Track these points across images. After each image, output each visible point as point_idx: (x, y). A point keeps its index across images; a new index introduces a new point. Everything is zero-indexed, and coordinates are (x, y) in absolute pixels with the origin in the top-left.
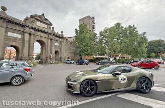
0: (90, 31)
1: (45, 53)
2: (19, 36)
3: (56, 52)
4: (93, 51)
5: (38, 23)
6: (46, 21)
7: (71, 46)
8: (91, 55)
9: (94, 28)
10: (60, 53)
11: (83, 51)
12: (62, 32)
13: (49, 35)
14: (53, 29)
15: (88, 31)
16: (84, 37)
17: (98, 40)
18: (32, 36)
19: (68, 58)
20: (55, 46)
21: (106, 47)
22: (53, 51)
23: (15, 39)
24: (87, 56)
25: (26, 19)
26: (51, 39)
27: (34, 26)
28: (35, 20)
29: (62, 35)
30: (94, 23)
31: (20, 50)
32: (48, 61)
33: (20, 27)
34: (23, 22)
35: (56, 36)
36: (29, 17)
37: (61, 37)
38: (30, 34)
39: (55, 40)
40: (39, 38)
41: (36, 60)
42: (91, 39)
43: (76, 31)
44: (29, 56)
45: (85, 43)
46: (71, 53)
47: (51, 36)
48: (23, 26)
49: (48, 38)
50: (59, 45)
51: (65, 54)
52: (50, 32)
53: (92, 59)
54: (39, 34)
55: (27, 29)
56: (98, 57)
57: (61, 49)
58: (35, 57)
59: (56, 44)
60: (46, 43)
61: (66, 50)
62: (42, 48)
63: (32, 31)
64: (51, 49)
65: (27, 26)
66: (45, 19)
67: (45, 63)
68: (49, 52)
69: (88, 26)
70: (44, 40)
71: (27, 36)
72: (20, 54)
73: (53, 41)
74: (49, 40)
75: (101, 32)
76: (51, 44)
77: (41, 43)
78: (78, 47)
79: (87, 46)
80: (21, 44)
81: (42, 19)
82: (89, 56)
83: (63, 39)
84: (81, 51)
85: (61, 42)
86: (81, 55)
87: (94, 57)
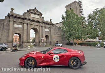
0: (77, 15)
1: (38, 38)
2: (21, 26)
3: (47, 37)
4: (82, 35)
5: (33, 15)
6: (38, 13)
7: (59, 31)
9: (81, 12)
10: (49, 37)
11: (71, 35)
12: (51, 20)
13: (41, 24)
14: (43, 18)
15: (75, 15)
16: (72, 21)
17: (87, 23)
18: (29, 25)
19: (57, 42)
20: (45, 31)
22: (44, 36)
23: (18, 29)
24: (75, 40)
25: (25, 14)
26: (42, 27)
27: (30, 18)
28: (30, 13)
29: (51, 22)
30: (81, 7)
31: (22, 36)
32: (41, 44)
33: (21, 20)
34: (23, 16)
35: (46, 23)
36: (26, 12)
37: (50, 24)
38: (27, 24)
39: (45, 27)
40: (33, 27)
41: (32, 43)
42: (79, 23)
43: (63, 17)
44: (27, 40)
45: (72, 27)
46: (60, 37)
47: (42, 24)
48: (23, 19)
49: (40, 26)
50: (48, 30)
51: (54, 38)
52: (41, 21)
54: (33, 23)
55: (25, 21)
56: (88, 40)
57: (50, 34)
58: (31, 41)
59: (46, 30)
60: (38, 30)
61: (55, 35)
62: (36, 34)
63: (29, 21)
64: (42, 35)
65: (25, 19)
66: (37, 11)
67: (38, 46)
68: (41, 36)
69: (74, 12)
70: (37, 27)
71: (25, 25)
72: (22, 39)
73: (43, 28)
74: (41, 27)
75: (90, 15)
76: (42, 30)
77: (35, 30)
78: (65, 31)
79: (75, 30)
80: (22, 32)
81: (35, 11)
82: (78, 39)
83: (51, 26)
84: (69, 35)
85: (50, 28)
86: (69, 39)
87: (84, 40)
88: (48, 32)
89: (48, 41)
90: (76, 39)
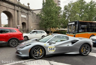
1: (13, 24)
3: (24, 24)
4: (57, 24)
7: (37, 19)
8: (56, 27)
9: (59, 2)
10: (27, 25)
12: (28, 4)
17: (62, 14)
20: (22, 18)
21: (69, 20)
22: (21, 23)
24: (51, 29)
26: (18, 11)
29: (29, 7)
35: (23, 7)
37: (28, 9)
39: (22, 12)
40: (5, 9)
42: (56, 12)
45: (51, 16)
46: (38, 25)
47: (17, 8)
49: (14, 10)
50: (25, 16)
52: (16, 3)
53: (56, 31)
54: (5, 4)
56: (61, 29)
57: (28, 21)
59: (22, 16)
60: (13, 14)
62: (9, 20)
64: (18, 21)
68: (16, 23)
70: (10, 11)
73: (20, 13)
74: (16, 12)
75: (66, 6)
76: (18, 16)
78: (43, 19)
79: (53, 19)
82: (54, 28)
83: (29, 12)
84: (47, 23)
85: (28, 14)
86: (46, 28)
87: (58, 29)
88: (25, 18)
89: (24, 29)
90: (53, 28)
